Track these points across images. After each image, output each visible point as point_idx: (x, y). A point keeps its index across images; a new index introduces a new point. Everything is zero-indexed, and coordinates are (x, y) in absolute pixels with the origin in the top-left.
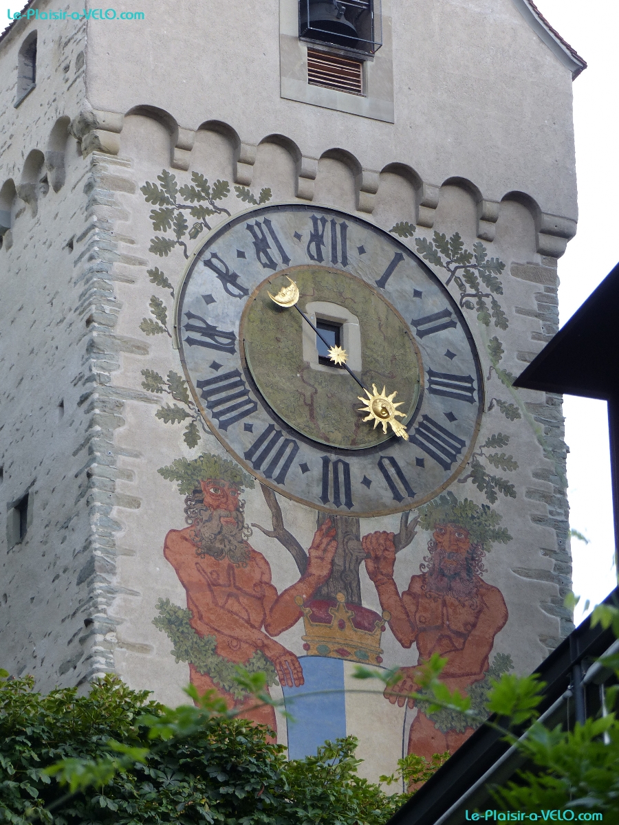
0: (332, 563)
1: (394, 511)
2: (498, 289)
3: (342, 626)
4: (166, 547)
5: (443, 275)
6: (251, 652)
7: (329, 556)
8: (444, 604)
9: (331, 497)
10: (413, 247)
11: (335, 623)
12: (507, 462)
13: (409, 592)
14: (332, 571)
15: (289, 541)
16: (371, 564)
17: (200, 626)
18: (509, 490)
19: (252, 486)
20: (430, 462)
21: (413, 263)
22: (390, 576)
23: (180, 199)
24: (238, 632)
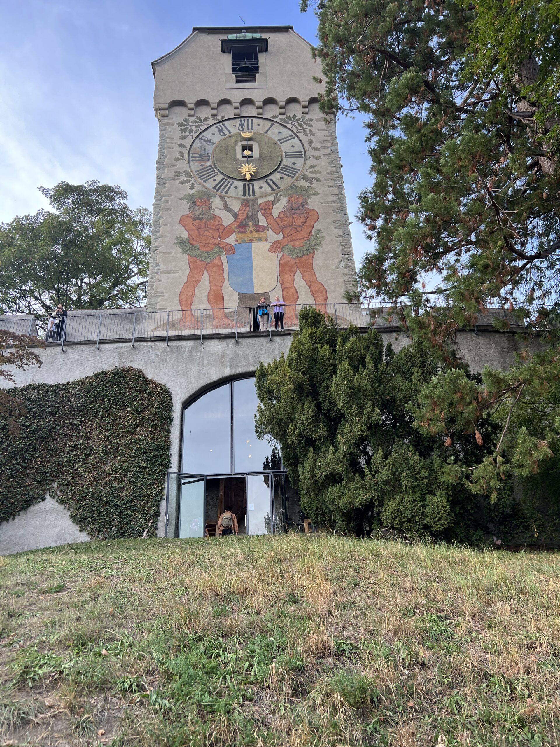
0: (247, 214)
1: (271, 194)
2: (311, 126)
3: (251, 232)
4: (180, 220)
5: (289, 126)
6: (214, 247)
7: (246, 212)
8: (293, 218)
9: (247, 194)
10: (279, 121)
11: (248, 232)
12: (318, 172)
13: (279, 217)
14: (247, 216)
15: (229, 210)
16: (263, 211)
17: (192, 242)
18: (318, 180)
19: (215, 196)
20: (285, 177)
21: (278, 125)
22: (271, 214)
23: (191, 124)
24: (208, 241)
